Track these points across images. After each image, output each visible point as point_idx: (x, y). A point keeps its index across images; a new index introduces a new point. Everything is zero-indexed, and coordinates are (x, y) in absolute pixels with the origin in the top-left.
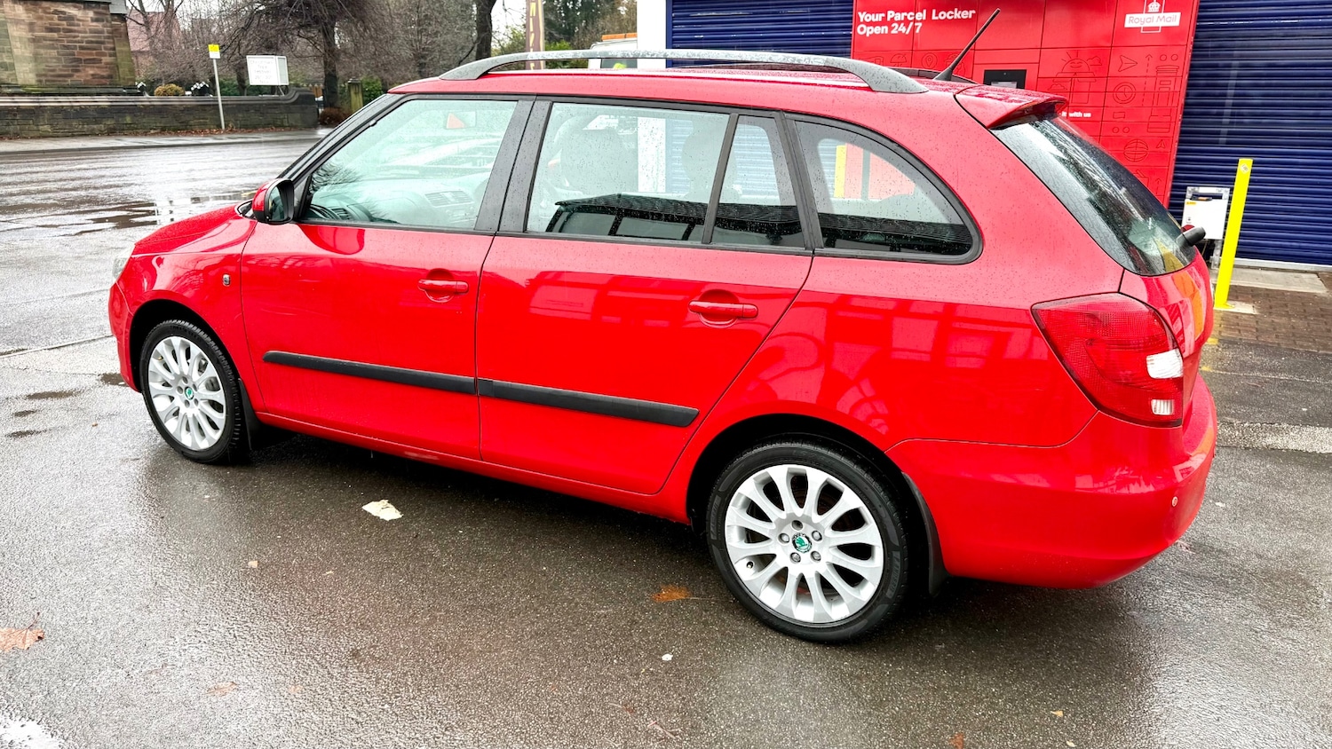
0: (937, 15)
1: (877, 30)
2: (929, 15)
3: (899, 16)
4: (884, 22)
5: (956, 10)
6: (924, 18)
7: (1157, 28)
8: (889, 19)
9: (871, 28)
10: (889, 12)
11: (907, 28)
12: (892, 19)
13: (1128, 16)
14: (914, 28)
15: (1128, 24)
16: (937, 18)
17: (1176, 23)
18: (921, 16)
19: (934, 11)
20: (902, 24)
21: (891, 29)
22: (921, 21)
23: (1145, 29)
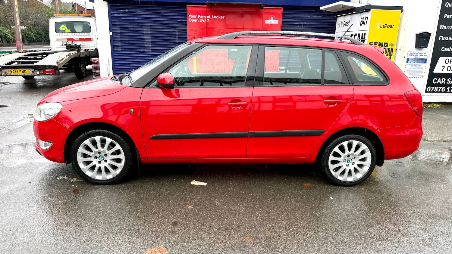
0: (213, 17)
1: (195, 21)
2: (211, 17)
3: (202, 17)
4: (197, 18)
5: (219, 16)
6: (210, 18)
7: (273, 24)
8: (199, 17)
9: (193, 20)
10: (199, 15)
11: (204, 20)
12: (200, 17)
13: (266, 20)
14: (207, 21)
15: (266, 23)
16: (213, 18)
17: (277, 23)
18: (208, 17)
19: (212, 16)
20: (203, 19)
21: (199, 20)
22: (209, 19)
23: (270, 24)
